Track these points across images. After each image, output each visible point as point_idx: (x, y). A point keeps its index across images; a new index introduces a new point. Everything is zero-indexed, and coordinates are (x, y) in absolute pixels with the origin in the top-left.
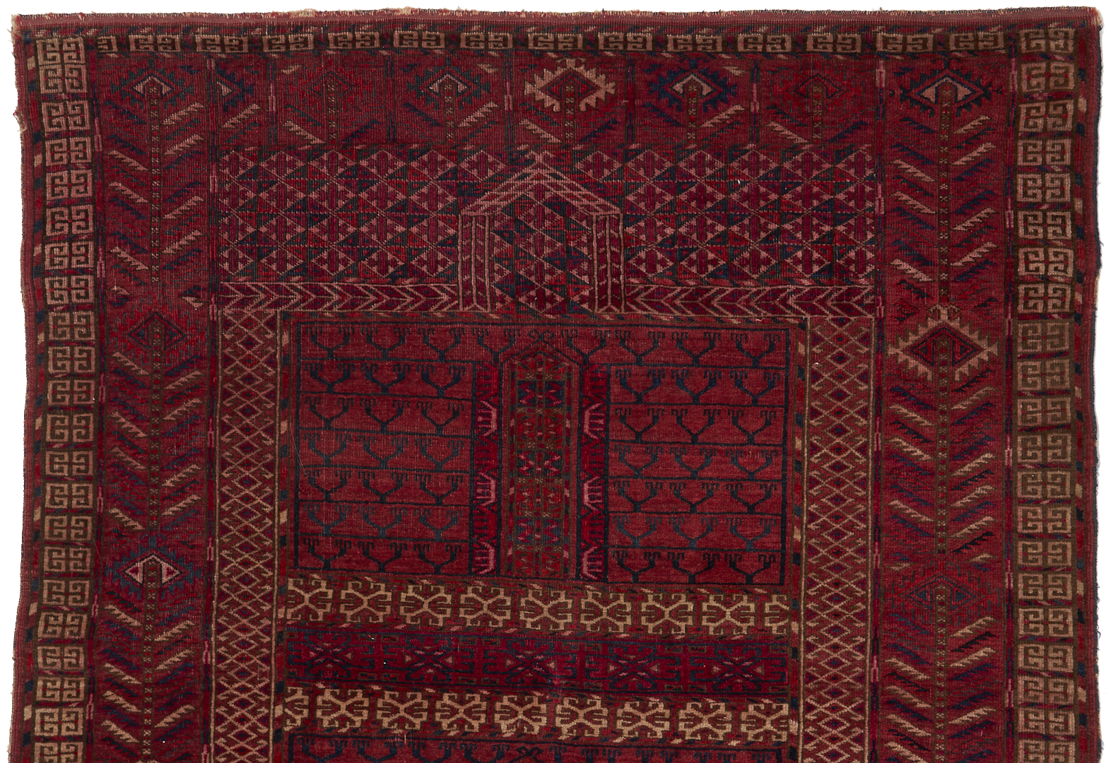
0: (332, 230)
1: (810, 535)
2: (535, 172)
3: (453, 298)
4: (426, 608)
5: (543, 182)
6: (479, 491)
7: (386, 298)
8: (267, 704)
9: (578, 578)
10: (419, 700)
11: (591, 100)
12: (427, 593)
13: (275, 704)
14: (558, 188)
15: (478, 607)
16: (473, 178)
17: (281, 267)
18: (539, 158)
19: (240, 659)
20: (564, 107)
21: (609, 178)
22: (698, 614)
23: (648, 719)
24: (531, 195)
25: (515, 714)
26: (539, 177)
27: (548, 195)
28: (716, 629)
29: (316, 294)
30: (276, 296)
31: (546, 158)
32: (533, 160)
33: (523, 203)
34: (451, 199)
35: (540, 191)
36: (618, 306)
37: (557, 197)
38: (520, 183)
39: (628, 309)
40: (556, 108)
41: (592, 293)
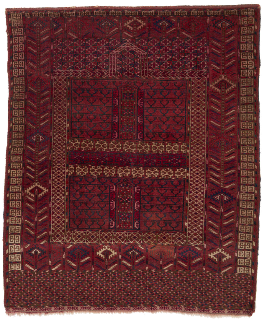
0: (80, 58)
1: (192, 129)
2: (127, 44)
3: (108, 74)
4: (101, 146)
5: (129, 46)
6: (114, 119)
7: (92, 74)
8: (64, 169)
9: (137, 139)
10: (100, 168)
11: (140, 27)
12: (102, 143)
13: (66, 169)
14: (132, 48)
15: (114, 146)
16: (112, 46)
17: (68, 67)
18: (128, 41)
19: (58, 159)
20: (134, 29)
21: (144, 45)
22: (165, 148)
23: (153, 173)
24: (126, 49)
25: (122, 171)
26: (128, 45)
27: (130, 49)
28: (170, 152)
29: (76, 73)
30: (66, 74)
31: (129, 41)
32: (126, 41)
33: (124, 51)
34: (107, 50)
35: (128, 49)
36: (146, 75)
37: (132, 50)
38: (123, 47)
39: (149, 76)
40: (132, 29)
41: (140, 72)
